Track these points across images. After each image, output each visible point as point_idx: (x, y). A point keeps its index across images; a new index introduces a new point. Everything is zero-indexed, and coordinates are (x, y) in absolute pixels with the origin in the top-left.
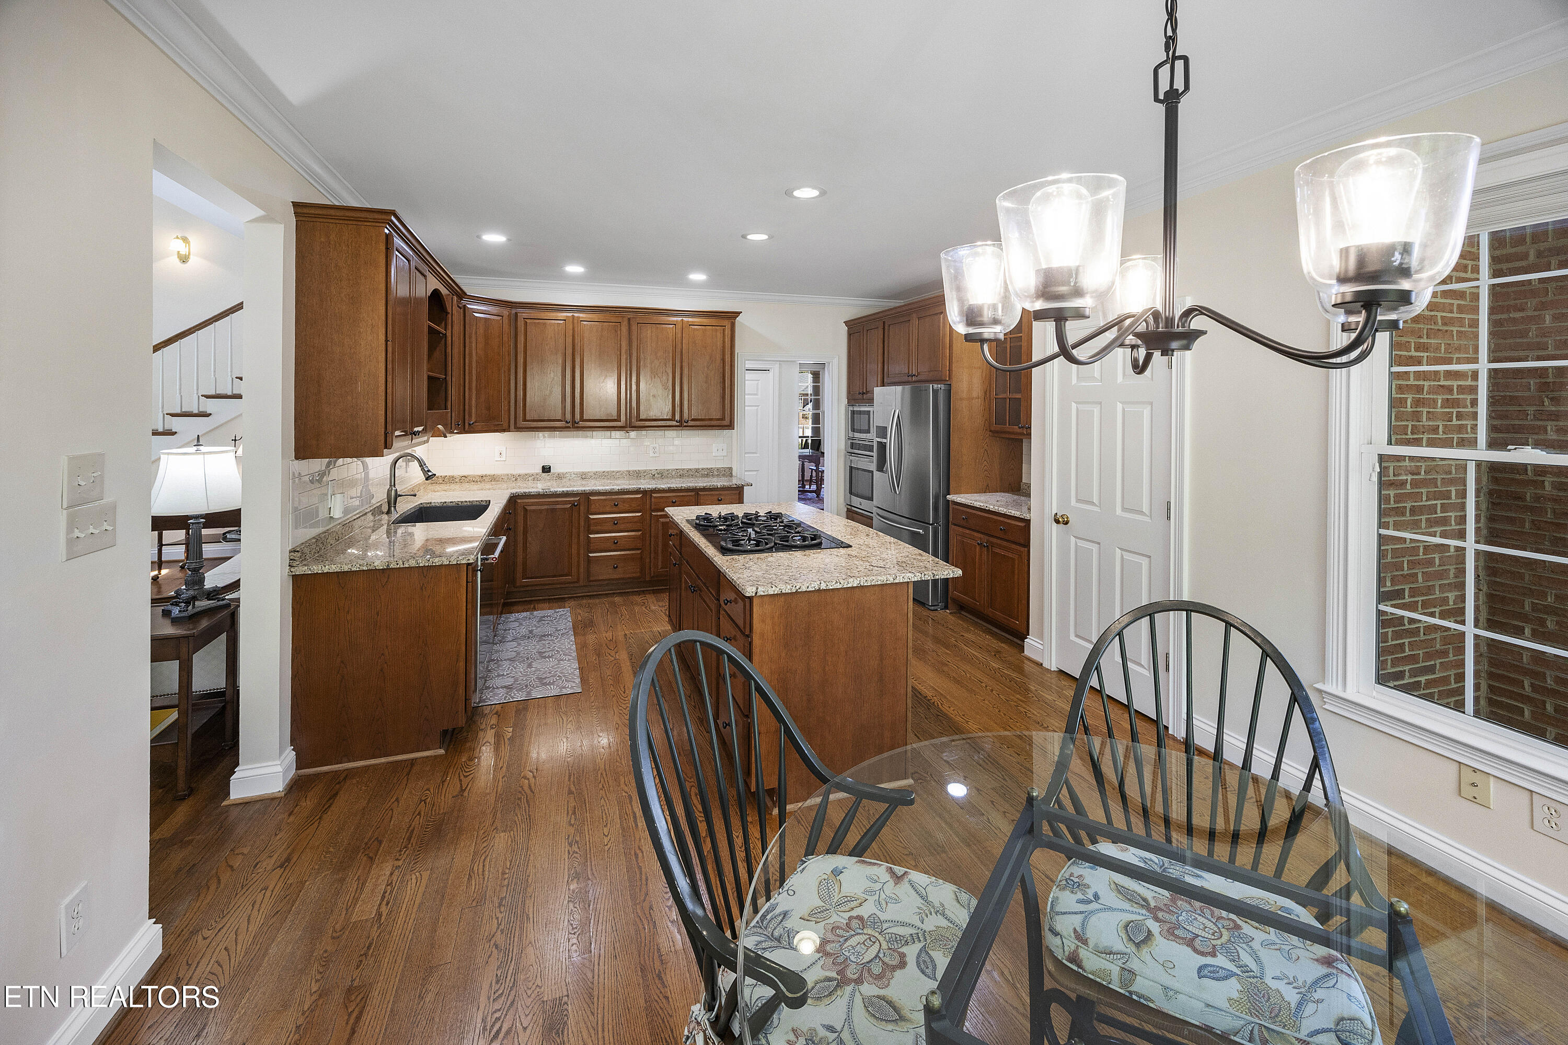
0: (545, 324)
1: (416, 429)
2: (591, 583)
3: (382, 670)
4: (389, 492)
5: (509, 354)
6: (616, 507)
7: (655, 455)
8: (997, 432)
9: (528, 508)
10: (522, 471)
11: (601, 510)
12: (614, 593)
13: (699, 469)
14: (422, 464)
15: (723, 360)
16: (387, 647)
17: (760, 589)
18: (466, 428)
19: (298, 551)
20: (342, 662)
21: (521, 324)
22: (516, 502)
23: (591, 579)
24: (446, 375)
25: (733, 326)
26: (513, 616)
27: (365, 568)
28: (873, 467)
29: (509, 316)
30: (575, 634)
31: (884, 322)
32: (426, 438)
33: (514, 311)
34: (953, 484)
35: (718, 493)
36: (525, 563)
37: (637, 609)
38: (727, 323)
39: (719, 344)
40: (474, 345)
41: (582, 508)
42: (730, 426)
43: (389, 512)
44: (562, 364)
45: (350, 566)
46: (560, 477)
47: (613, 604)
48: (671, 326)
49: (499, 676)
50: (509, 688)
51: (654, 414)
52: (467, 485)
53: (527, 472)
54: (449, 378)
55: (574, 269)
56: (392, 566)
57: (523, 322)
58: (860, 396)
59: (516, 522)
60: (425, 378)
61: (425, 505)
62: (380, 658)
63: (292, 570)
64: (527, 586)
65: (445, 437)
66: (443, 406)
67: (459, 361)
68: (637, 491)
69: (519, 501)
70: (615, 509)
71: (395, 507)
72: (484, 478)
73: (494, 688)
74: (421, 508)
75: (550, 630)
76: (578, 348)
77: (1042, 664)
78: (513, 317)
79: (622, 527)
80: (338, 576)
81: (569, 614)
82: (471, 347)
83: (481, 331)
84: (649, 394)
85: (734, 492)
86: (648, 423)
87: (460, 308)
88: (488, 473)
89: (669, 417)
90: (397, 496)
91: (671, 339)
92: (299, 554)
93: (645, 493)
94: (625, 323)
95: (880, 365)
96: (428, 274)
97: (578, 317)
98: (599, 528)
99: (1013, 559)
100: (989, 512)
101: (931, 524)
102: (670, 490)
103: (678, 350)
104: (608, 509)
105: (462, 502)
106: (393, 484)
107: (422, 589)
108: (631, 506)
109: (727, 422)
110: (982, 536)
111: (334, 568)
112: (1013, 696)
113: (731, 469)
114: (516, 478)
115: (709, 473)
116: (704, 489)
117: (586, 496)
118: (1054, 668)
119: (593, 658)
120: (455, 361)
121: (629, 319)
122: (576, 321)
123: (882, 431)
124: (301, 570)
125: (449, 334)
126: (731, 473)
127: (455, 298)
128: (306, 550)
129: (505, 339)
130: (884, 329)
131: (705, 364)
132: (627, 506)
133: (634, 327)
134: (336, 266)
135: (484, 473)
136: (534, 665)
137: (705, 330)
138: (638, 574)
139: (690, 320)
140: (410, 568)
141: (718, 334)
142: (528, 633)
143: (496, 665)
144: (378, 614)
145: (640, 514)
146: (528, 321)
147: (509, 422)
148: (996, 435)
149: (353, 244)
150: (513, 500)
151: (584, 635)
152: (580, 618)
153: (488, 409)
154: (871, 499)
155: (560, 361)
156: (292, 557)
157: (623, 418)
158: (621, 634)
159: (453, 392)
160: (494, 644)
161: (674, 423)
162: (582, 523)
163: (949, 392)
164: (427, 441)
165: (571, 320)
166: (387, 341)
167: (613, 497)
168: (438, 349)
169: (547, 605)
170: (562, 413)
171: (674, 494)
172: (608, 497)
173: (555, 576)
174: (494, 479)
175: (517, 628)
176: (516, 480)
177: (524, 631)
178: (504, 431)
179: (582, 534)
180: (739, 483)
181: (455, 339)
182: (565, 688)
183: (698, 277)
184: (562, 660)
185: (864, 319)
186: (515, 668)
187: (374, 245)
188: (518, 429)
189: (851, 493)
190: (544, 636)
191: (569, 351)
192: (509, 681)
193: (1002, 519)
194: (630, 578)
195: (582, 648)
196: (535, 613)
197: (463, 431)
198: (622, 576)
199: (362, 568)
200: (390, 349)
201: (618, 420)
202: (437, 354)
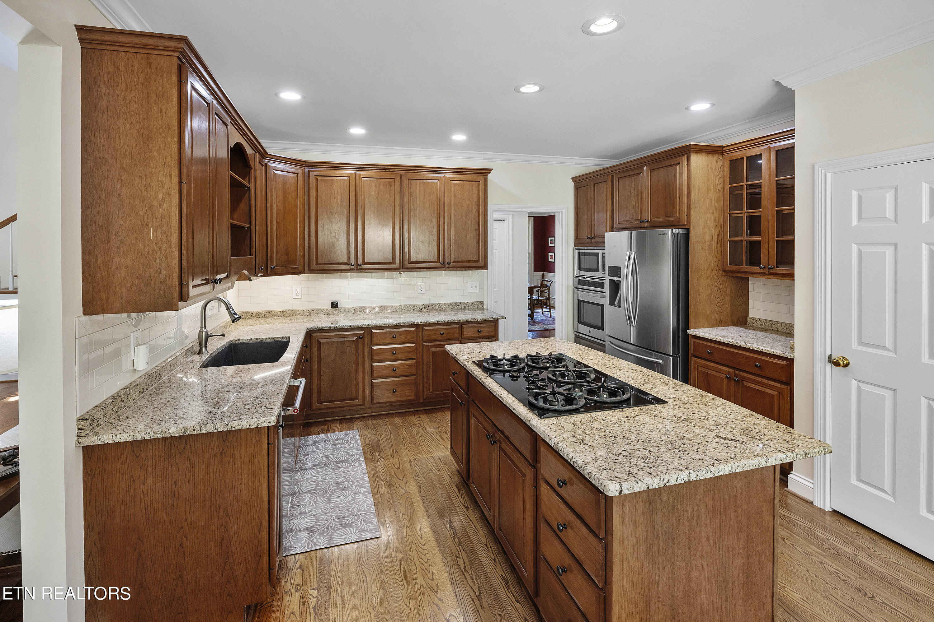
0: (332, 180)
1: (218, 277)
2: (375, 406)
3: (181, 545)
4: (200, 333)
5: (303, 207)
6: (394, 339)
7: (422, 292)
8: (732, 272)
9: (321, 341)
10: (315, 307)
11: (382, 342)
12: (393, 413)
13: (457, 303)
14: (228, 307)
15: (478, 210)
16: (186, 519)
17: (625, 485)
18: (269, 271)
19: (86, 420)
20: (139, 538)
21: (312, 179)
22: (311, 336)
23: (375, 402)
24: (250, 224)
25: (486, 180)
26: (312, 439)
27: (160, 436)
28: (605, 301)
29: (303, 173)
30: (366, 460)
31: (612, 176)
32: (229, 284)
33: (307, 170)
34: (692, 320)
35: (477, 325)
36: (319, 391)
37: (415, 431)
38: (481, 178)
39: (475, 196)
40: (274, 198)
41: (366, 340)
42: (484, 267)
43: (200, 352)
44: (347, 216)
45: (143, 434)
46: (346, 311)
47: (394, 425)
48: (436, 181)
49: (301, 514)
50: (310, 530)
51: (421, 258)
52: (270, 320)
53: (318, 307)
54: (253, 227)
55: (357, 131)
56: (188, 433)
57: (314, 179)
58: (588, 240)
59: (311, 353)
60: (228, 225)
61: (234, 342)
62: (179, 532)
63: (80, 440)
64: (322, 409)
65: (250, 280)
66: (248, 252)
67: (262, 211)
68: (412, 325)
69: (314, 335)
70: (394, 340)
71: (206, 347)
72: (284, 313)
73: (297, 531)
74: (230, 345)
75: (343, 455)
76: (359, 201)
77: (812, 503)
78: (306, 174)
79: (399, 356)
80: (132, 445)
81: (358, 436)
82: (271, 200)
83: (280, 186)
84: (418, 240)
85: (491, 324)
86: (417, 265)
87: (263, 166)
88: (288, 309)
89: (435, 259)
90: (208, 336)
91: (435, 193)
92: (88, 423)
93: (418, 326)
94: (398, 179)
95: (609, 214)
96: (229, 124)
97: (360, 174)
98: (380, 357)
99: (773, 396)
100: (740, 348)
101: (671, 356)
102: (439, 324)
103: (442, 202)
104: (387, 341)
105: (266, 339)
106: (203, 326)
107: (221, 454)
108: (406, 338)
109: (481, 264)
110: (731, 370)
111: (126, 437)
112: (808, 546)
113: (482, 303)
114: (310, 313)
115: (465, 307)
116: (467, 322)
117: (369, 329)
118: (828, 508)
119: (385, 490)
120: (258, 211)
121: (401, 176)
122: (357, 178)
123: (616, 271)
124: (91, 440)
125: (252, 188)
126: (483, 307)
127: (258, 155)
128: (98, 415)
129: (300, 193)
130: (612, 182)
131: (464, 214)
132: (403, 339)
133: (405, 183)
134: (125, 99)
135: (284, 309)
136: (333, 499)
137: (464, 185)
138: (413, 397)
139: (451, 176)
140: (208, 434)
141: (474, 188)
142: (324, 459)
143: (298, 499)
144: (175, 484)
145: (413, 345)
146: (319, 178)
147: (304, 266)
148: (730, 274)
149: (144, 74)
150: (310, 334)
151: (373, 461)
152: (368, 442)
153: (287, 254)
154: (602, 328)
155: (346, 213)
156: (80, 427)
157: (397, 261)
158: (406, 459)
159: (257, 240)
160: (296, 472)
161: (438, 265)
162: (366, 354)
163: (687, 236)
164: (232, 287)
165: (354, 176)
166: (180, 182)
167: (392, 330)
168: (243, 201)
169: (338, 426)
170: (348, 257)
171: (442, 327)
172: (387, 330)
173: (344, 400)
174: (292, 314)
175: (315, 453)
176: (310, 314)
177: (320, 456)
178: (299, 273)
179: (366, 363)
180: (495, 316)
181: (258, 191)
182: (363, 531)
183: (459, 137)
184: (357, 493)
185: (592, 175)
186: (316, 503)
187: (165, 76)
188: (312, 271)
189: (579, 321)
190: (339, 462)
191: (353, 204)
192: (310, 522)
193: (756, 356)
194: (407, 401)
195: (374, 476)
196: (330, 435)
197: (267, 274)
198: (399, 399)
199: (156, 436)
200: (184, 192)
201: (393, 262)
202: (243, 206)
